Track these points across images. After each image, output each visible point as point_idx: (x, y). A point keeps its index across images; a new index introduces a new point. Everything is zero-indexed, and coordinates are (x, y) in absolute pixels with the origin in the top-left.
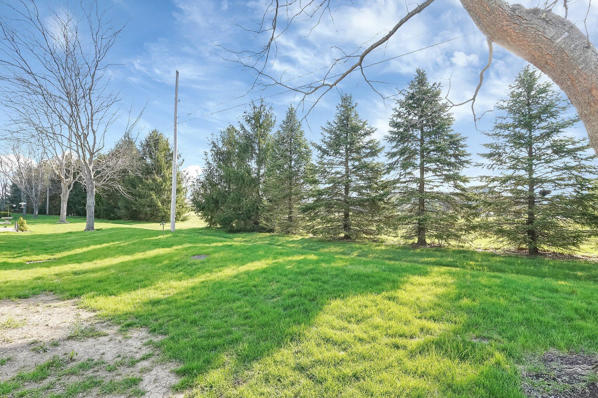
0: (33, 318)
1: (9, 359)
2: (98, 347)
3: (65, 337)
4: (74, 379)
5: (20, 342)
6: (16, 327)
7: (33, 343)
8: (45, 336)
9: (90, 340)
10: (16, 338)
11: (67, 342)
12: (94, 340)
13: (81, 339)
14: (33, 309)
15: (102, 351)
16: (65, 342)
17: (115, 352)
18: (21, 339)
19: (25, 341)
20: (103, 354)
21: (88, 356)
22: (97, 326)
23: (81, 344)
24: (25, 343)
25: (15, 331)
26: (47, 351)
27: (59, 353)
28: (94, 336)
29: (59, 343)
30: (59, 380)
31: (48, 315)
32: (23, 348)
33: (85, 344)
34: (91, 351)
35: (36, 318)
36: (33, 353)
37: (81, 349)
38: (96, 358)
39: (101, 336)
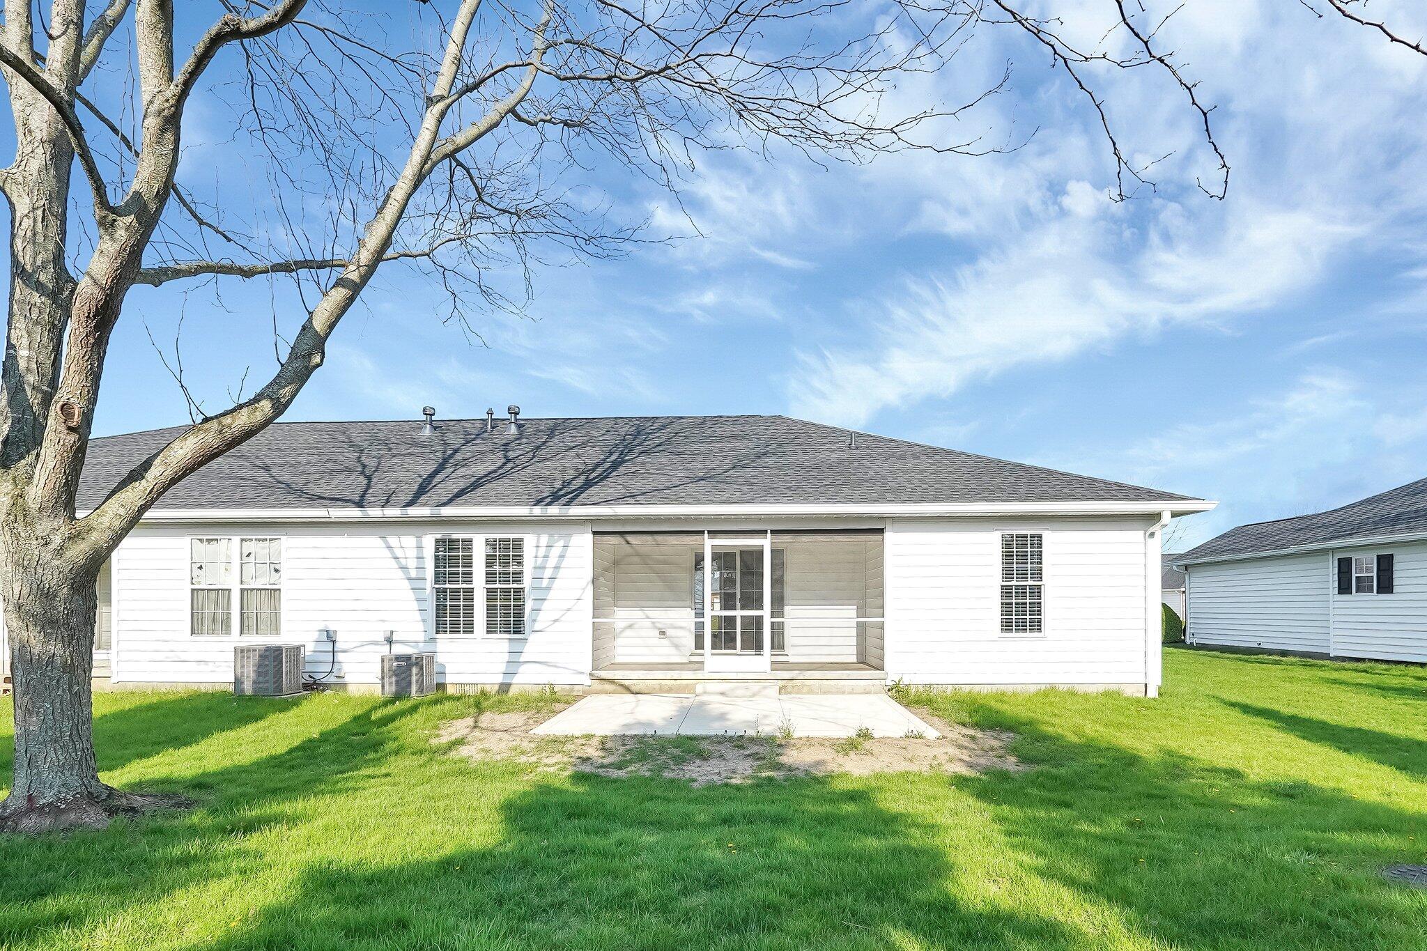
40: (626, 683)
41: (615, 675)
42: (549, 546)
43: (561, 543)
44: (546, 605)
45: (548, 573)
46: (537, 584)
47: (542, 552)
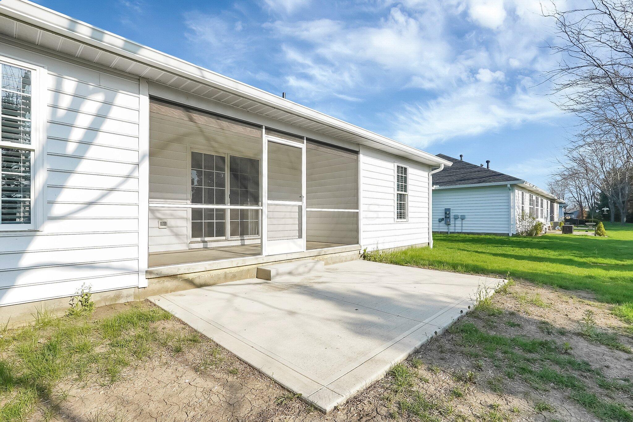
0: (560, 306)
1: (519, 325)
2: (607, 358)
3: (577, 331)
4: (557, 369)
5: (535, 318)
6: (540, 306)
7: (544, 323)
8: (559, 323)
9: (603, 347)
10: (535, 314)
11: (575, 337)
12: (607, 350)
13: (592, 341)
14: (565, 298)
15: (607, 363)
16: (573, 336)
17: (624, 373)
18: (538, 316)
19: (540, 319)
20: (608, 367)
21: (588, 360)
22: (622, 338)
23: (589, 346)
24: (539, 320)
25: (537, 309)
26: (552, 335)
27: (560, 341)
28: (609, 345)
29: (567, 334)
30: (542, 361)
31: (574, 308)
32: (535, 323)
33: (593, 348)
34: (595, 356)
35: (562, 306)
36: (539, 330)
37: (585, 350)
38: (595, 366)
39: (620, 350)
40: (190, 276)
41: (179, 269)
42: (79, 97)
43: (100, 97)
44: (73, 180)
45: (77, 134)
46: (55, 148)
47: (65, 101)
